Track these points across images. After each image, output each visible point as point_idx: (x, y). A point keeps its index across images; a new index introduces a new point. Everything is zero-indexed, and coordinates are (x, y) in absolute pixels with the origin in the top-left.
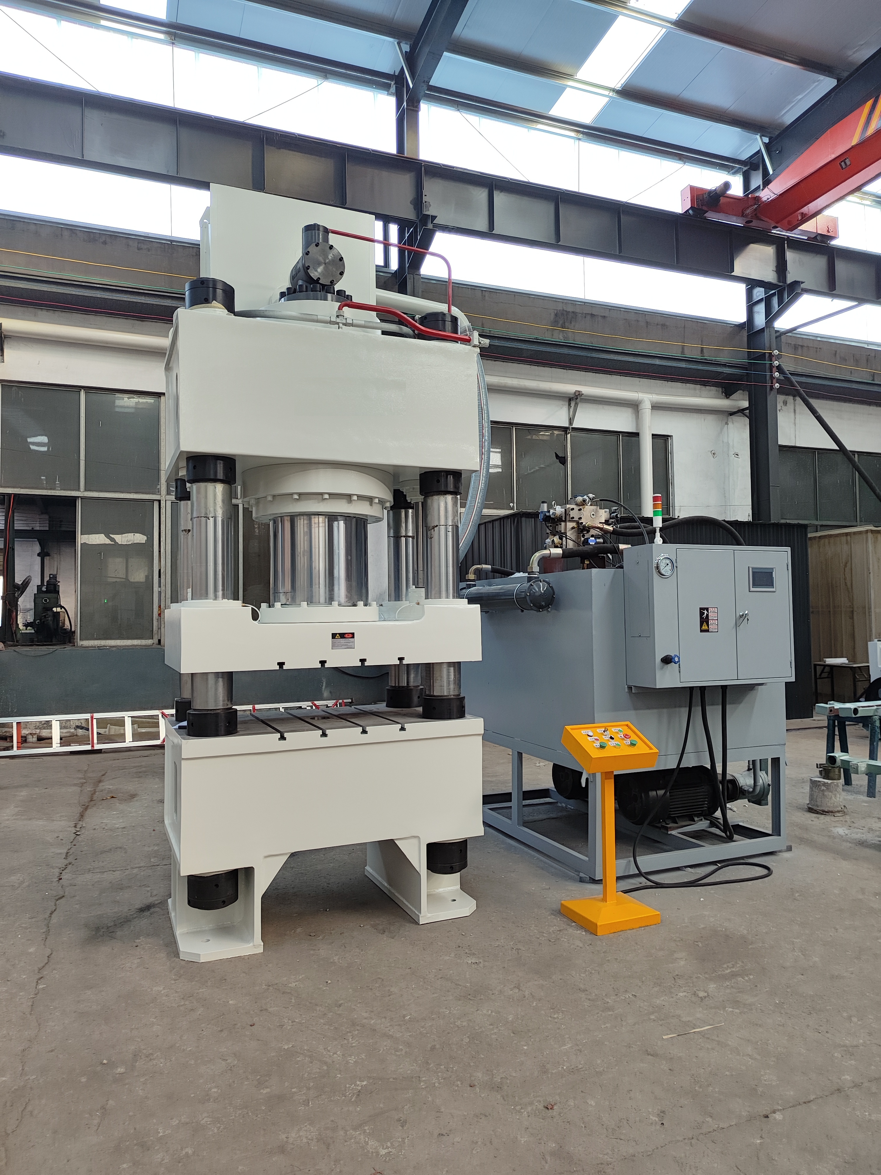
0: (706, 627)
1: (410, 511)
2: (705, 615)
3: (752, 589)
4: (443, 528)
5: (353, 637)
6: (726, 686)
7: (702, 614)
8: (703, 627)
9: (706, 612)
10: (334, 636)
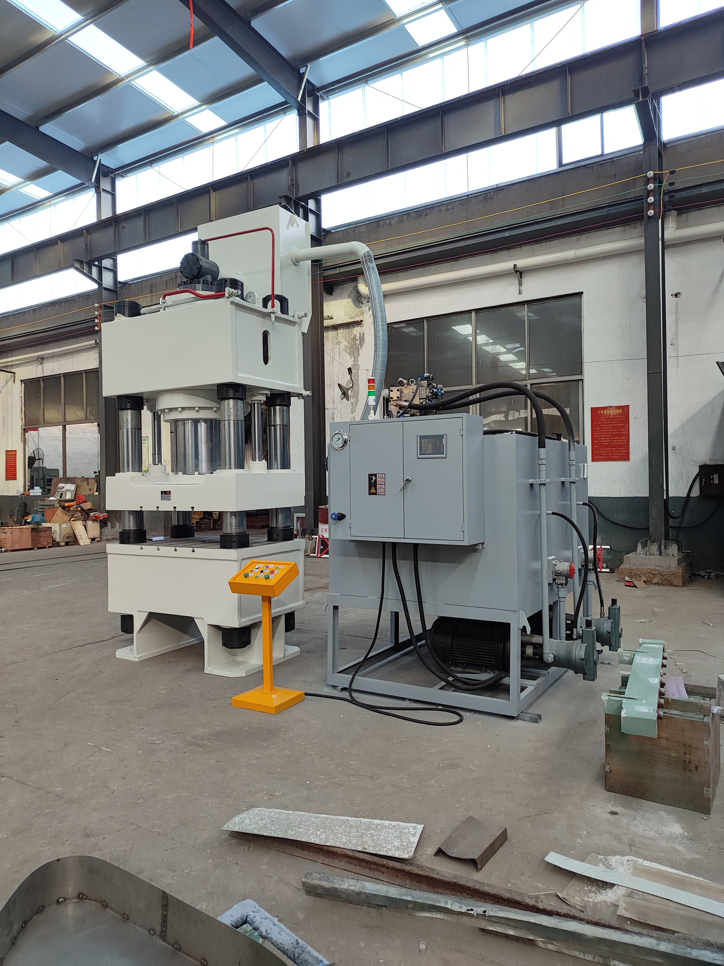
0: (374, 491)
1: (278, 407)
2: (374, 480)
3: (420, 456)
4: (227, 422)
5: (170, 494)
6: (418, 544)
7: (370, 479)
8: (372, 491)
9: (374, 478)
10: (162, 492)
